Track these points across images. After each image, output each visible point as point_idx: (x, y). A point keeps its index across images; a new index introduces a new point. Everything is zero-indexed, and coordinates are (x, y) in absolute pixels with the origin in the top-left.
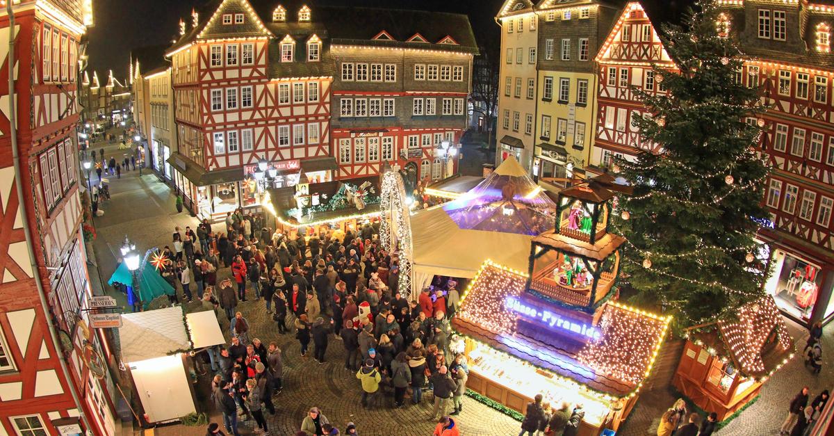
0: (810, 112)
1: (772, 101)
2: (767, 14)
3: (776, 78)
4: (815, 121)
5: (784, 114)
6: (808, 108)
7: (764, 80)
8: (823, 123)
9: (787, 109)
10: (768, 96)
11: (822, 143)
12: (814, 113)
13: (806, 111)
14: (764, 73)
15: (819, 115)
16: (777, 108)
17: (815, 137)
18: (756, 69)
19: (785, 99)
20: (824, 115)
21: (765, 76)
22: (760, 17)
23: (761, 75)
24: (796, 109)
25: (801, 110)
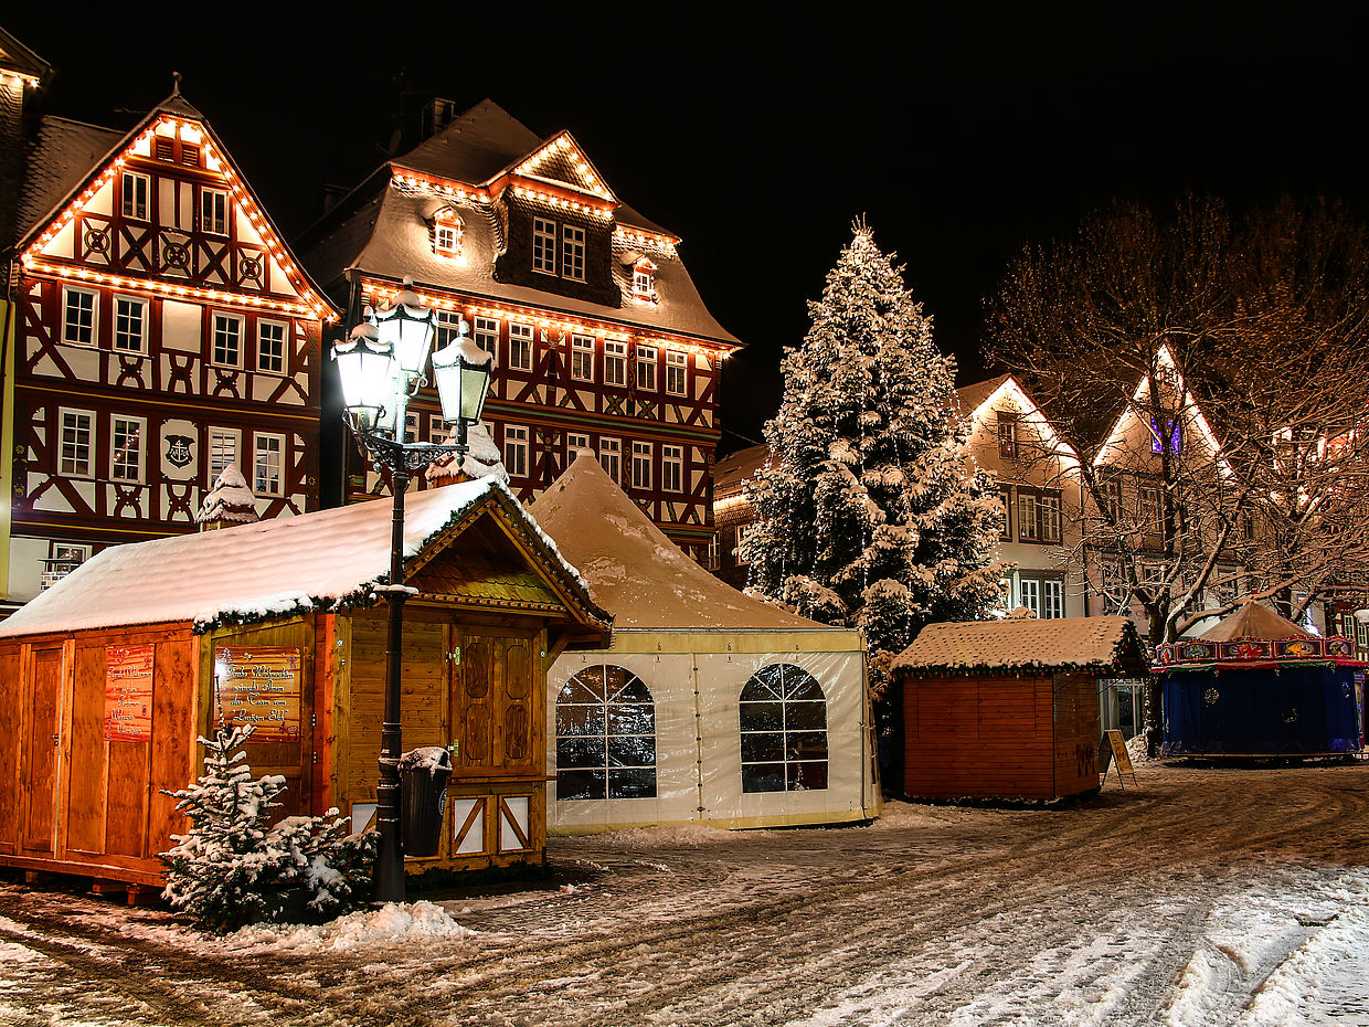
0: (631, 408)
1: (561, 393)
2: (550, 229)
3: (567, 349)
4: (641, 421)
5: (585, 414)
6: (628, 401)
7: (543, 352)
8: (655, 423)
9: (590, 405)
10: (551, 382)
11: (651, 459)
12: (638, 409)
13: (624, 406)
14: (543, 339)
15: (647, 410)
16: (571, 405)
17: (638, 448)
18: (526, 332)
19: (585, 387)
20: (655, 411)
21: (545, 346)
22: (536, 233)
23: (538, 344)
24: (606, 404)
25: (615, 405)
